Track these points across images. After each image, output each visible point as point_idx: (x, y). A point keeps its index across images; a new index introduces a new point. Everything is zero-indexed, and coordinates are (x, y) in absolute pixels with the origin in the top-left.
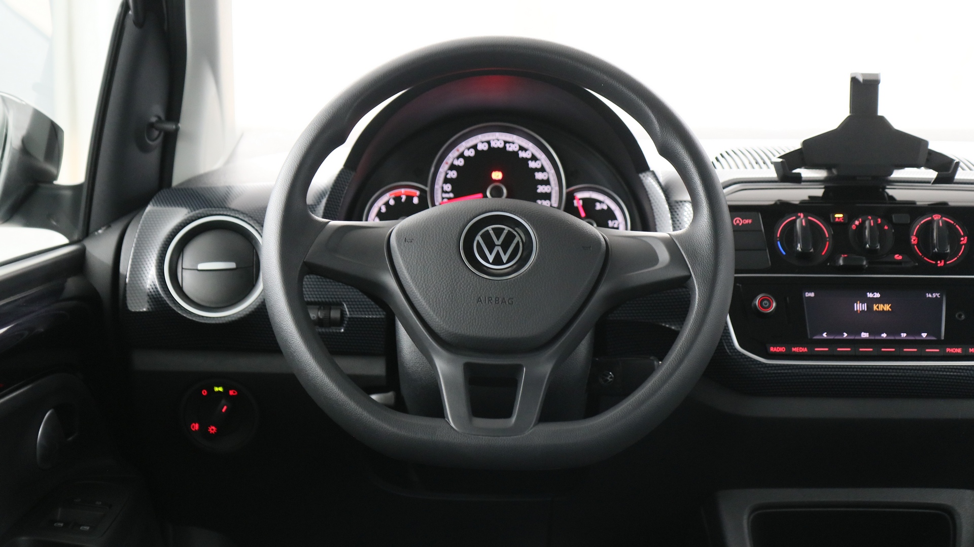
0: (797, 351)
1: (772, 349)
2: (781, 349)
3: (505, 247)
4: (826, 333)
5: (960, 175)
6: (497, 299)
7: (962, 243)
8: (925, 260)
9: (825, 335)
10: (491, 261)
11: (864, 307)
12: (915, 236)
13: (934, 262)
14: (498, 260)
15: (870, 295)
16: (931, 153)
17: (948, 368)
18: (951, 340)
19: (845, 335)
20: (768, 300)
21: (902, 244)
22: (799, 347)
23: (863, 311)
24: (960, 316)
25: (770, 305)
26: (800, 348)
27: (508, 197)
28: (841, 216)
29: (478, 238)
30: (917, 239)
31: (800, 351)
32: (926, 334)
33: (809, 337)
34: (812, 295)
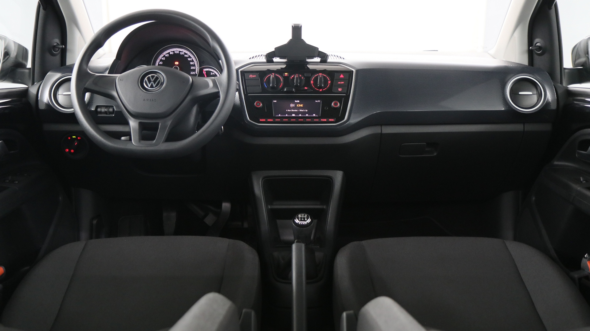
1: (261, 120)
2: (264, 120)
3: (155, 82)
5: (329, 60)
6: (150, 100)
7: (328, 83)
8: (315, 89)
9: (280, 115)
10: (149, 87)
11: (294, 105)
13: (318, 90)
14: (152, 86)
15: (296, 101)
16: (320, 52)
17: (321, 126)
18: (323, 117)
19: (287, 115)
20: (259, 103)
21: (307, 83)
23: (293, 107)
24: (326, 108)
25: (260, 104)
27: (180, 70)
28: (287, 74)
29: (146, 79)
30: (313, 82)
31: (270, 120)
32: (315, 115)
33: (274, 116)
34: (276, 101)
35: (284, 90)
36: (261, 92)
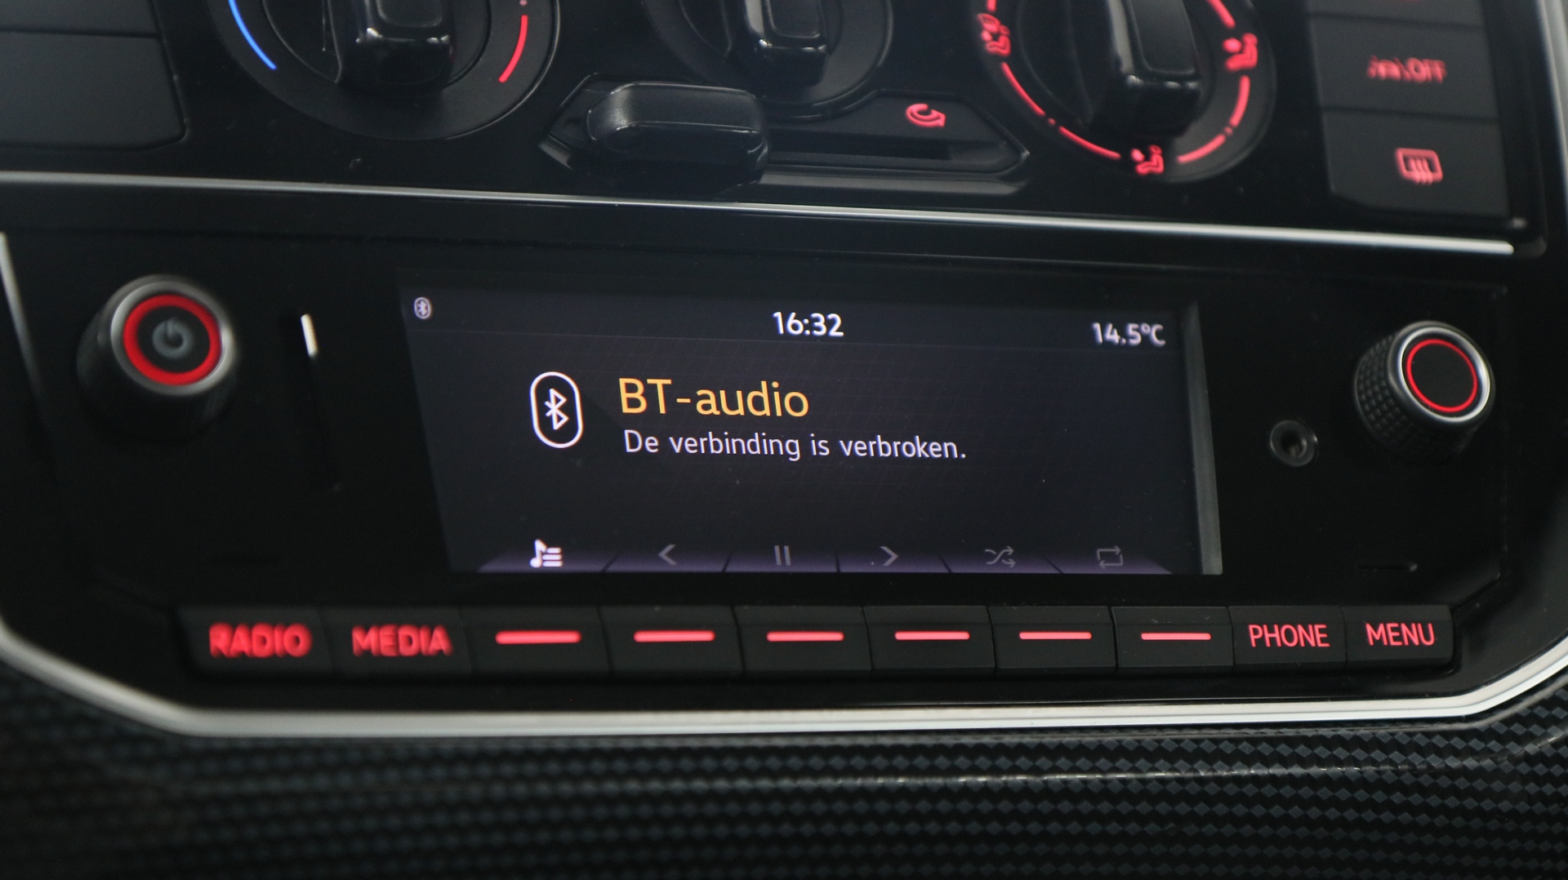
0: (387, 651)
1: (223, 641)
2: (282, 644)
7: (1233, 64)
8: (1064, 139)
12: (996, 14)
15: (791, 325)
17: (1291, 742)
18: (1262, 579)
20: (187, 317)
22: (399, 624)
24: (1288, 442)
25: (205, 350)
26: (404, 632)
30: (1004, 30)
31: (407, 651)
33: (458, 559)
35: (588, 117)
36: (184, 138)
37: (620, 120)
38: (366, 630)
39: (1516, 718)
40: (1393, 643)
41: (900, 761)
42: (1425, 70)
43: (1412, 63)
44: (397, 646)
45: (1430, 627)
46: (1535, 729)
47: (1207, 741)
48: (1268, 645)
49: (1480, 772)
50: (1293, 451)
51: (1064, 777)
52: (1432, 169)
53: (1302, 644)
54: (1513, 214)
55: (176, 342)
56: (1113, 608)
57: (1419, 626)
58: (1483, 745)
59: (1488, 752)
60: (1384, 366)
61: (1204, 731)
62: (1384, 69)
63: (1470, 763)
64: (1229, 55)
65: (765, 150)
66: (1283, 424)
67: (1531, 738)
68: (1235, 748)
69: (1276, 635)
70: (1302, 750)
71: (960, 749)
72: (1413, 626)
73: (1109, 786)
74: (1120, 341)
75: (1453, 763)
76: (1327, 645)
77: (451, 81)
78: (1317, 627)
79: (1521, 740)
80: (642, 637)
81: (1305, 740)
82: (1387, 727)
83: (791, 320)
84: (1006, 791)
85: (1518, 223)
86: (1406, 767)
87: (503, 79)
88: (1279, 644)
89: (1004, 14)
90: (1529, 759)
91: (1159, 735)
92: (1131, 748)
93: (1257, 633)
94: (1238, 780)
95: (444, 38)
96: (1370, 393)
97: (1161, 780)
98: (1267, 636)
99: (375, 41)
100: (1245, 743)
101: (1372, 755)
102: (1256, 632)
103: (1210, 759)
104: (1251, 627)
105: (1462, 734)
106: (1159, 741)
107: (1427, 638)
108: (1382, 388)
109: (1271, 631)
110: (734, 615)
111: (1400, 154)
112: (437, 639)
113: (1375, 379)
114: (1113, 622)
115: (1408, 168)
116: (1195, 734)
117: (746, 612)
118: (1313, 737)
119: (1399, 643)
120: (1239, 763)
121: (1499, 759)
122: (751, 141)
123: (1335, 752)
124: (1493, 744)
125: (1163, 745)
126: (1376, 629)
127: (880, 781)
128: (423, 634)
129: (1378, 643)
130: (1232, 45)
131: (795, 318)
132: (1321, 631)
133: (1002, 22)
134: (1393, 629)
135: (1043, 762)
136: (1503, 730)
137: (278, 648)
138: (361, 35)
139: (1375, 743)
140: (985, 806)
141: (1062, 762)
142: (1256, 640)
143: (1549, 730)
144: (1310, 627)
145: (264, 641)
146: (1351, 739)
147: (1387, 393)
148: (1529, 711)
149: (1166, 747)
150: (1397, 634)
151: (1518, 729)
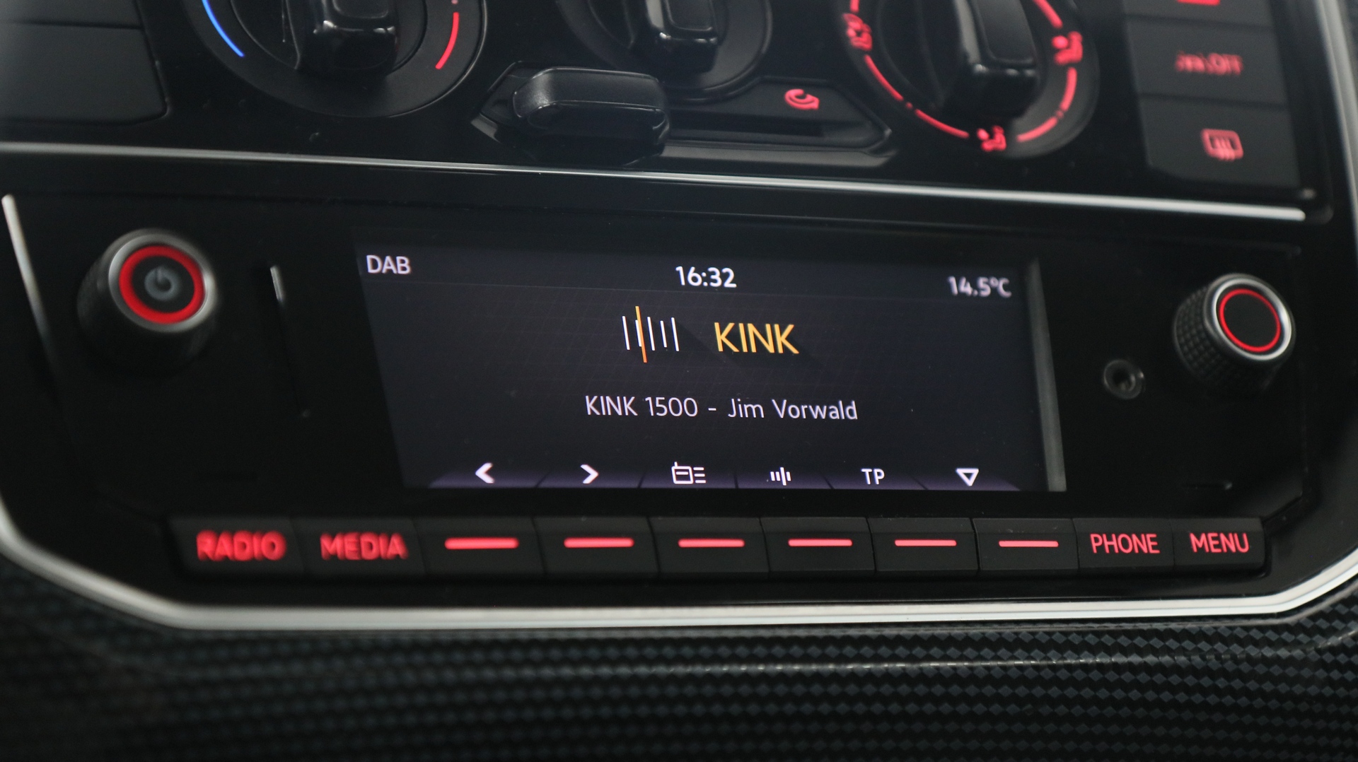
0: (354, 557)
1: (211, 546)
2: (260, 549)
4: (487, 466)
7: (1062, 58)
8: (921, 120)
9: (483, 473)
11: (671, 333)
12: (859, 15)
13: (963, 134)
17: (1130, 634)
18: (1100, 495)
20: (175, 266)
22: (361, 532)
23: (662, 355)
24: (1121, 377)
25: (190, 294)
26: (366, 539)
30: (866, 28)
31: (369, 555)
32: (975, 472)
33: (412, 480)
34: (401, 266)
35: (514, 98)
36: (167, 114)
37: (542, 100)
38: (333, 537)
39: (1321, 614)
40: (1214, 550)
41: (796, 650)
42: (1225, 64)
43: (1214, 58)
44: (359, 551)
45: (1245, 536)
46: (1337, 624)
47: (1058, 634)
48: (1107, 551)
49: (1291, 661)
50: (1123, 386)
51: (936, 664)
52: (1233, 146)
53: (1137, 551)
54: (1305, 184)
55: (166, 286)
56: (974, 520)
57: (1236, 535)
58: (1293, 637)
59: (1297, 643)
60: (1200, 312)
61: (1055, 625)
62: (1190, 63)
63: (1283, 653)
64: (1057, 51)
65: (667, 128)
66: (1114, 363)
67: (1333, 631)
68: (1082, 639)
69: (1114, 543)
70: (1139, 641)
71: (848, 640)
72: (1230, 535)
73: (976, 672)
74: (973, 292)
75: (1268, 652)
76: (1157, 552)
77: (395, 67)
78: (1149, 536)
79: (1326, 633)
80: (571, 543)
81: (1142, 633)
82: (1211, 622)
83: (692, 274)
84: (888, 676)
85: (1308, 194)
86: (1228, 656)
87: (439, 66)
88: (1117, 551)
89: (866, 14)
90: (1332, 650)
91: (1016, 629)
92: (993, 639)
93: (1098, 541)
94: (1084, 667)
95: (390, 29)
96: (1188, 336)
97: (1020, 667)
98: (1107, 543)
99: (331, 31)
100: (1090, 636)
101: (1199, 646)
102: (1096, 540)
103: (1061, 649)
104: (1093, 536)
105: (1275, 628)
106: (1016, 634)
107: (1243, 546)
108: (1199, 332)
109: (1109, 539)
110: (651, 526)
111: (1207, 134)
112: (394, 544)
113: (1192, 323)
114: (975, 532)
115: (1213, 146)
116: (1047, 628)
117: (661, 523)
118: (1148, 630)
119: (1218, 550)
120: (1086, 653)
121: (1308, 650)
122: (656, 118)
123: (1167, 643)
124: (1301, 637)
125: (1020, 636)
126: (1198, 538)
127: (779, 668)
128: (382, 541)
129: (1201, 550)
130: (1060, 42)
131: (695, 272)
132: (1152, 539)
133: (864, 22)
134: (1214, 538)
135: (918, 651)
136: (1310, 624)
137: (256, 552)
138: (318, 26)
139: (1201, 636)
140: (869, 689)
141: (935, 651)
142: (1097, 547)
143: (1349, 625)
144: (1143, 536)
145: (244, 546)
146: (1180, 633)
147: (1203, 335)
148: (1331, 609)
149: (1023, 638)
150: (1217, 542)
151: (1323, 624)
